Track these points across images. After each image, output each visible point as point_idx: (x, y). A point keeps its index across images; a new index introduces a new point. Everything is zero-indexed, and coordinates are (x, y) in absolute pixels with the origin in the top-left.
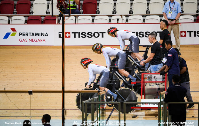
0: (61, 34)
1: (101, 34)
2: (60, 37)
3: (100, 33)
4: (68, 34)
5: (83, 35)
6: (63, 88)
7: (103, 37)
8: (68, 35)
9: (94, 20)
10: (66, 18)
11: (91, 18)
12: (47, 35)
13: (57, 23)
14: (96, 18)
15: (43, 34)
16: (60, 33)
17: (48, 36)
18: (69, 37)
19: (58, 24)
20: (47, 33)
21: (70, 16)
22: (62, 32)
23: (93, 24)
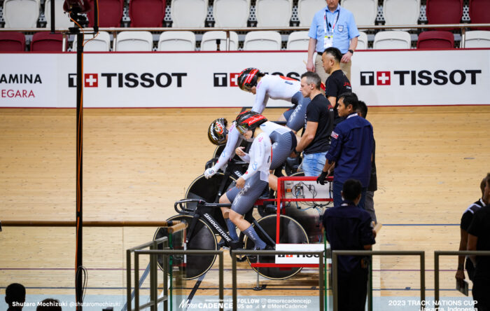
0: (75, 78)
1: (174, 79)
2: (71, 84)
3: (174, 74)
4: (91, 77)
5: (129, 80)
6: (79, 214)
7: (179, 84)
8: (91, 80)
9: (157, 42)
10: (86, 37)
11: (149, 37)
12: (38, 80)
13: (64, 50)
14: (163, 37)
15: (30, 78)
16: (71, 77)
17: (41, 82)
18: (95, 85)
19: (66, 52)
20: (38, 76)
21: (96, 31)
22: (76, 72)
23: (155, 52)
